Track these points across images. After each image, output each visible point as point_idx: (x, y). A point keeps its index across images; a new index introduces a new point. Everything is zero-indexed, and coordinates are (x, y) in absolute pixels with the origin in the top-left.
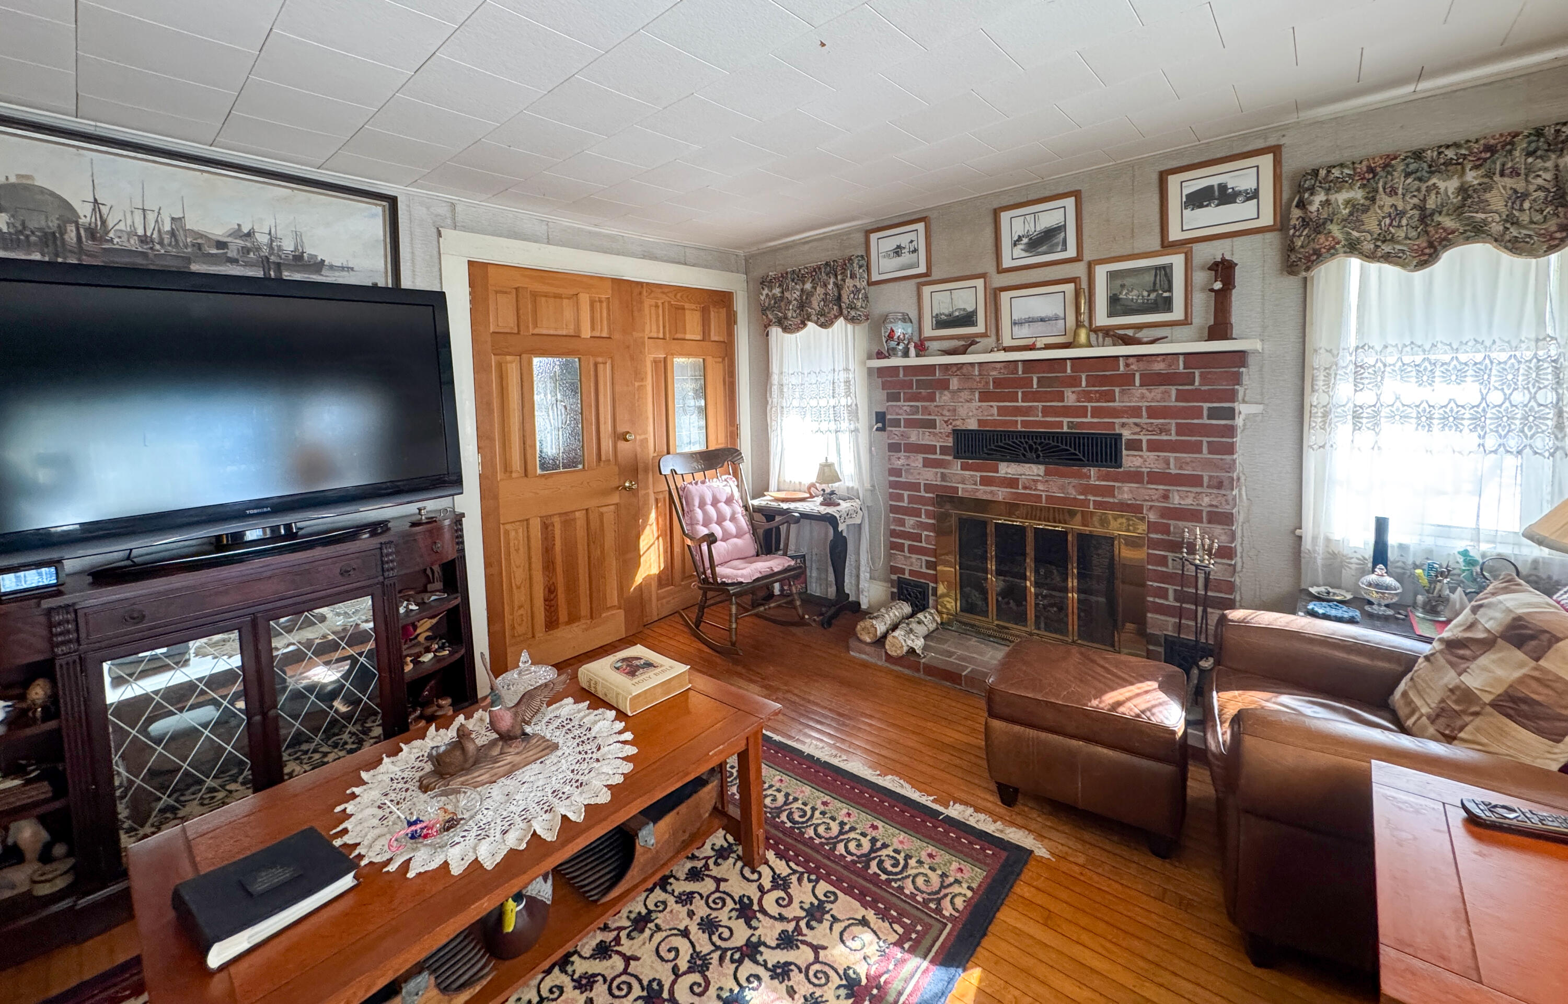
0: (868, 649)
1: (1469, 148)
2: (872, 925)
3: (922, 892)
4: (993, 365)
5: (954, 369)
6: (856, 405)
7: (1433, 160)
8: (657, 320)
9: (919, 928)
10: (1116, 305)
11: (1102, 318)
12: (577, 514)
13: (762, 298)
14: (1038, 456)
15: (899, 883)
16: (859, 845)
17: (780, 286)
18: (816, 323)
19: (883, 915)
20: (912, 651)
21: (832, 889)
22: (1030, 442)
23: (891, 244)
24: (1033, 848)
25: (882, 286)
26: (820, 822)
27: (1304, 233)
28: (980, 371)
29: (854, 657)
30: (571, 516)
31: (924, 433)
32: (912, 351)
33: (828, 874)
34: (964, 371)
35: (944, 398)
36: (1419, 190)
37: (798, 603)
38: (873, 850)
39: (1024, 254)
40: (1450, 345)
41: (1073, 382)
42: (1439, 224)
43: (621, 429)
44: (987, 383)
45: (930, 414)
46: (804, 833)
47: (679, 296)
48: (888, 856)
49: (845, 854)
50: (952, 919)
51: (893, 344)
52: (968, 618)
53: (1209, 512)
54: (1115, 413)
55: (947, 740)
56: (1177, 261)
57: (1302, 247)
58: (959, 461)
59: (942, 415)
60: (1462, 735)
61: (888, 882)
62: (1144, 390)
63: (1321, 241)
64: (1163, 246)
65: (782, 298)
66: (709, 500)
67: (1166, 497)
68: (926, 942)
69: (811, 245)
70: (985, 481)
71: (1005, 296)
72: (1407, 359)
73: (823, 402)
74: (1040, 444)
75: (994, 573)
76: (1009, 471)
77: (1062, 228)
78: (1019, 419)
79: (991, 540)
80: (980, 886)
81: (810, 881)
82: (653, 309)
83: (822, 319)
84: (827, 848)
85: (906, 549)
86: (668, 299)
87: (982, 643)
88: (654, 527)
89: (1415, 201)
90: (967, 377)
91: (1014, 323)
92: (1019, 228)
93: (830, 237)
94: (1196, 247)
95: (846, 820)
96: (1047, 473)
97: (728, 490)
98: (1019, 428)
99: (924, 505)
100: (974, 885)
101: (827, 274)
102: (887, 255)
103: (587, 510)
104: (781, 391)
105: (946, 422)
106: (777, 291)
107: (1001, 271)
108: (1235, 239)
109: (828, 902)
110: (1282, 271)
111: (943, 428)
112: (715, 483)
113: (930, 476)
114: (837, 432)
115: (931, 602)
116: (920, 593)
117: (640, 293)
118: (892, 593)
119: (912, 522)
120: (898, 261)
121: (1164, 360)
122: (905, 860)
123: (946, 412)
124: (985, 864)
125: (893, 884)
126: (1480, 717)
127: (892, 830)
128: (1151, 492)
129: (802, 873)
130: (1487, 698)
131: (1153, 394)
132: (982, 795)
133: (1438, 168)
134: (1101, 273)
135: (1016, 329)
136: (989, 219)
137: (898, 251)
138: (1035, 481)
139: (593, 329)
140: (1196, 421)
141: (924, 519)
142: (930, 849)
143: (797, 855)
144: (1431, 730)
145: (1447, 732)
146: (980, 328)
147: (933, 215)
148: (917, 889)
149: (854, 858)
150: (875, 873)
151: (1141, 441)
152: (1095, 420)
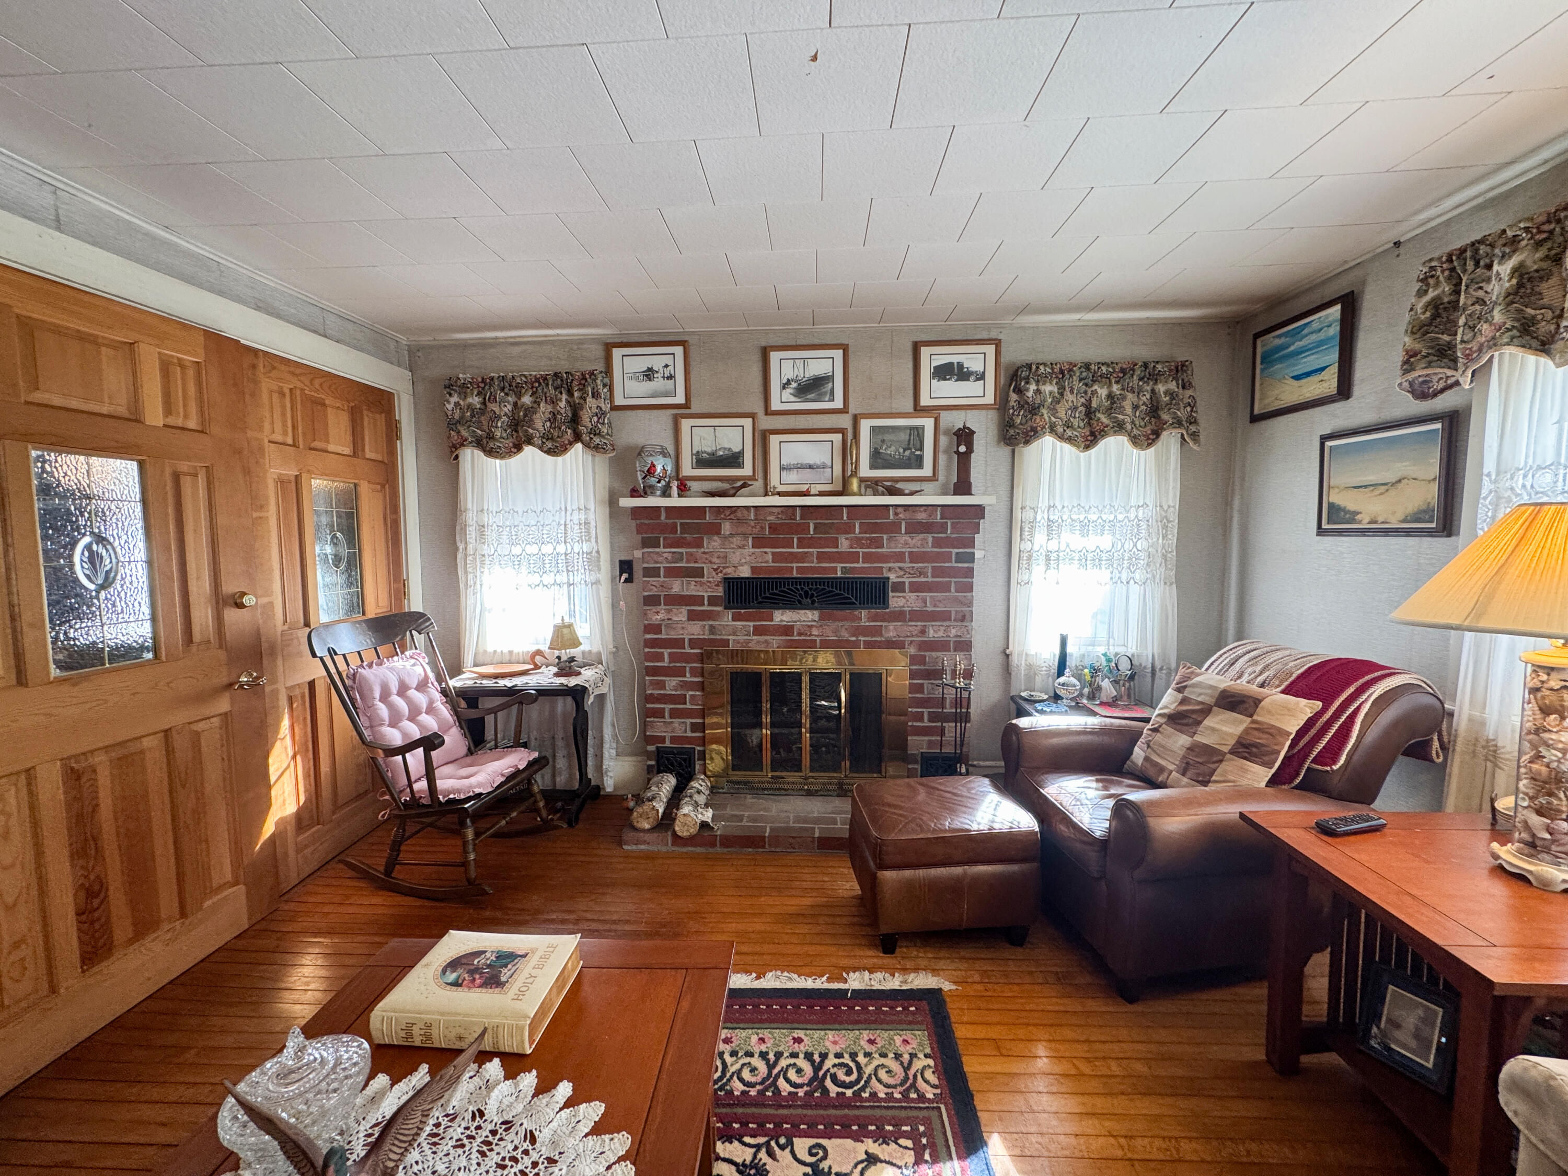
0: (647, 837)
1: (1113, 368)
2: (882, 1157)
3: (895, 1087)
4: (770, 509)
5: (728, 513)
6: (598, 552)
7: (1095, 372)
8: (283, 415)
9: (922, 1128)
10: (877, 459)
11: (865, 470)
12: (146, 742)
13: (450, 407)
14: (813, 602)
15: (868, 1090)
16: (799, 1071)
17: (479, 394)
18: (541, 448)
19: (883, 1137)
20: (704, 825)
21: (812, 1141)
22: (806, 588)
23: (641, 364)
24: (940, 986)
25: (629, 413)
26: (737, 1066)
27: (1022, 413)
28: (756, 515)
29: (632, 851)
30: (133, 748)
31: (689, 583)
32: (675, 490)
33: (795, 1126)
34: (739, 514)
35: (713, 544)
36: (1086, 392)
37: (541, 804)
38: (817, 1068)
39: (793, 399)
40: (1097, 507)
41: (849, 529)
42: (1099, 419)
43: (229, 587)
44: (763, 528)
45: (696, 562)
46: (731, 1092)
47: (317, 382)
48: (834, 1066)
49: (793, 1090)
50: (938, 1098)
51: (653, 481)
52: (740, 775)
53: (955, 642)
54: (885, 558)
55: (792, 910)
56: (928, 424)
57: (1021, 424)
58: (730, 612)
59: (711, 562)
60: (1214, 778)
61: (857, 1094)
62: (907, 538)
63: (1038, 421)
64: (915, 409)
65: (483, 411)
66: (394, 688)
67: (923, 632)
68: (940, 1142)
69: (523, 347)
70: (758, 631)
71: (774, 440)
72: (1074, 517)
73: (547, 549)
74: (816, 589)
75: (769, 726)
76: (784, 619)
77: (829, 379)
78: (795, 565)
79: (765, 693)
80: (932, 1049)
81: (782, 1148)
82: (275, 396)
83: (549, 444)
84: (769, 1094)
85: (667, 715)
86: (299, 385)
87: (759, 799)
88: (288, 741)
89: (1083, 400)
90: (741, 521)
91: (782, 468)
92: (789, 371)
93: (553, 343)
94: (944, 414)
95: (763, 1048)
96: (821, 618)
97: (419, 670)
98: (795, 574)
99: (688, 663)
100: (928, 1051)
101: (556, 389)
102: (634, 377)
103: (166, 731)
104: (482, 534)
105: (715, 570)
106: (475, 401)
107: (768, 412)
108: (968, 411)
109: (821, 1160)
110: (999, 442)
111: (711, 575)
112: (398, 663)
113: (696, 630)
114: (569, 585)
115: (697, 767)
116: (685, 760)
117: (254, 367)
118: (649, 767)
119: (674, 683)
120: (648, 386)
121: (925, 511)
122: (854, 1060)
123: (715, 560)
124: (918, 1023)
125: (863, 1095)
126: (1224, 763)
127: (817, 1034)
128: (911, 628)
129: (768, 1144)
130: (1226, 749)
131: (914, 541)
132: (862, 953)
133: (1097, 378)
134: (865, 425)
135: (784, 473)
136: (757, 357)
137: (649, 374)
138: (810, 627)
139: (168, 411)
140: (947, 565)
141: (688, 678)
142: (866, 1035)
143: (744, 1124)
144: (1185, 780)
145: (1201, 779)
146: (747, 471)
147: (692, 340)
148: (887, 1086)
149: (806, 1088)
150: (838, 1093)
151: (904, 583)
152: (866, 565)
